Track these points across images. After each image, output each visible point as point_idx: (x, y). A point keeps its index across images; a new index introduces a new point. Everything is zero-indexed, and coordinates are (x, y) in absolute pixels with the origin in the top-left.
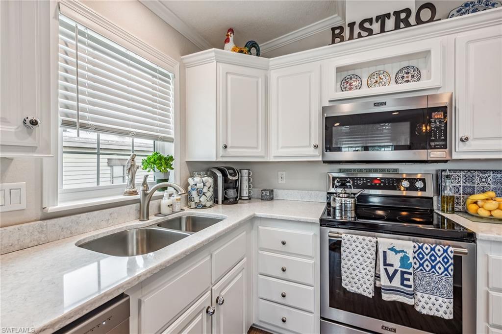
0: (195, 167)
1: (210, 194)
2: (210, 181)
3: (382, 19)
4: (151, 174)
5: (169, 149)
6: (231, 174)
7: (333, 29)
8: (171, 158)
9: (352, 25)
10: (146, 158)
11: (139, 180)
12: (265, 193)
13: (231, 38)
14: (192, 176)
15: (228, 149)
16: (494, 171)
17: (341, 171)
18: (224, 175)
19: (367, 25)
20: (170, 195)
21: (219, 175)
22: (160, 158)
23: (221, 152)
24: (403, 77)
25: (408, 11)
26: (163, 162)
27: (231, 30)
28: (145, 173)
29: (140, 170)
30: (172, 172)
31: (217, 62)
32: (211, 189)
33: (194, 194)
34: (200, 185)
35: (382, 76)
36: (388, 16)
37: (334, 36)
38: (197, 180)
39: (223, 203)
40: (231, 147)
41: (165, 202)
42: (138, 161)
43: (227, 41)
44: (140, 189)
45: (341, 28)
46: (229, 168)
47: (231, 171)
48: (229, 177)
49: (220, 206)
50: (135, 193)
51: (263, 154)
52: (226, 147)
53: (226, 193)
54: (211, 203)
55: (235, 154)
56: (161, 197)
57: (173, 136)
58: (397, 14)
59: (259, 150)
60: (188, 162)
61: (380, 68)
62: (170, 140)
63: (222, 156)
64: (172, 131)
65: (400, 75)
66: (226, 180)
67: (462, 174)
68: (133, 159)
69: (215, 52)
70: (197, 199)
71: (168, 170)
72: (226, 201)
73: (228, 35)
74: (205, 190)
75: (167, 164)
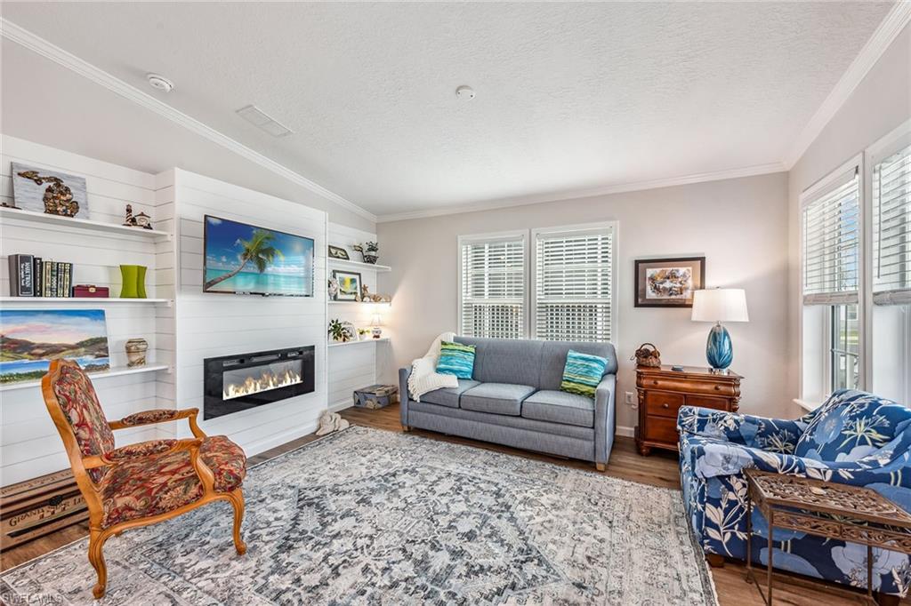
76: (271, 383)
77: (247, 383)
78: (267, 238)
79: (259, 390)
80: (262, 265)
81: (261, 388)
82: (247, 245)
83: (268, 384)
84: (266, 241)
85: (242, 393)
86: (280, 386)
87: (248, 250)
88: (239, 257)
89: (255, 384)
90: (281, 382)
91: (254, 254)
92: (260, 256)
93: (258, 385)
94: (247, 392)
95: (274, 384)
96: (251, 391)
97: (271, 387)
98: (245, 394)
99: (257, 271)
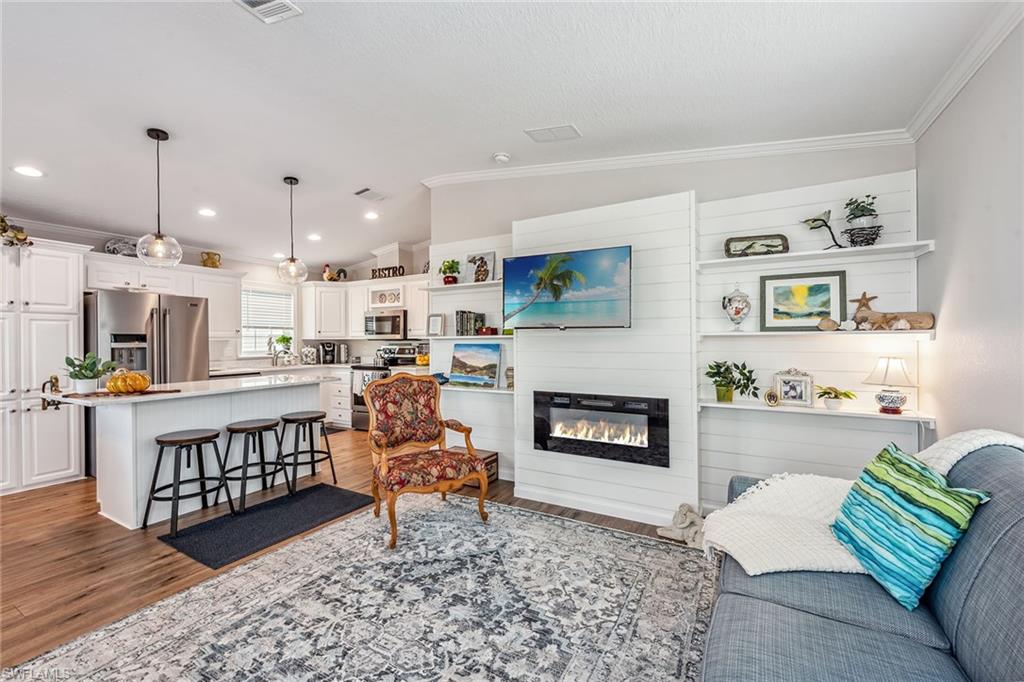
0: (307, 343)
1: (314, 357)
2: (314, 350)
3: (389, 269)
4: (280, 346)
5: (291, 334)
7: (372, 270)
8: (291, 338)
9: (379, 270)
10: (277, 338)
11: (273, 349)
13: (327, 270)
14: (304, 348)
17: (390, 345)
18: (324, 347)
19: (384, 271)
20: (289, 357)
21: (321, 347)
22: (285, 338)
23: (318, 334)
24: (395, 298)
25: (396, 268)
26: (286, 340)
27: (327, 266)
28: (277, 345)
30: (292, 345)
31: (316, 287)
32: (315, 355)
33: (304, 356)
34: (308, 352)
37: (373, 274)
38: (305, 350)
40: (324, 332)
41: (286, 359)
42: (273, 340)
43: (325, 272)
45: (376, 271)
46: (327, 343)
47: (328, 345)
48: (327, 348)
49: (322, 365)
51: (344, 335)
52: (320, 332)
53: (325, 358)
54: (315, 362)
55: (329, 336)
57: (293, 327)
58: (393, 268)
59: (342, 333)
60: (304, 340)
62: (291, 328)
63: (319, 337)
64: (293, 324)
66: (325, 351)
68: (271, 339)
70: (305, 359)
71: (289, 344)
72: (325, 362)
73: (325, 269)
74: (310, 355)
75: (288, 341)
76: (606, 434)
77: (579, 425)
78: (563, 261)
79: (590, 438)
80: (557, 292)
81: (593, 436)
82: (540, 274)
83: (603, 435)
84: (561, 264)
85: (569, 435)
86: (616, 441)
87: (541, 279)
88: (532, 288)
89: (588, 430)
90: (618, 437)
91: (548, 282)
92: (555, 283)
93: (591, 433)
94: (575, 435)
95: (609, 437)
96: (581, 436)
97: (605, 440)
98: (573, 437)
99: (552, 299)
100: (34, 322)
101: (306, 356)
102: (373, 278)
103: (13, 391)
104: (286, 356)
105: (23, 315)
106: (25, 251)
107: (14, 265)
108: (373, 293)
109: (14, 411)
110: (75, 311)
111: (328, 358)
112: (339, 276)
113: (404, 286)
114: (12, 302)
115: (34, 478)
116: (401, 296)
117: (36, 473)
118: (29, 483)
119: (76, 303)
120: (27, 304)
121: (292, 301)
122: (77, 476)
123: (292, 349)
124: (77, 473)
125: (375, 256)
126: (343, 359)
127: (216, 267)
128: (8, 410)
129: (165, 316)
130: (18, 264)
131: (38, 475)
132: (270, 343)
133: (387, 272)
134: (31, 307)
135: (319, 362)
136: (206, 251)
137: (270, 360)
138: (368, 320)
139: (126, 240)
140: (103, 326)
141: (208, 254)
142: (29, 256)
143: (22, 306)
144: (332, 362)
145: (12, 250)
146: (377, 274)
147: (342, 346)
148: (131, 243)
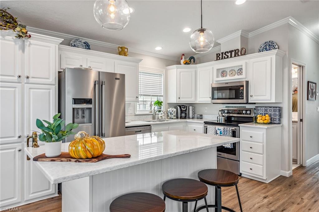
0: (171, 105)
1: (175, 114)
2: (175, 110)
3: (231, 52)
4: (156, 107)
5: (162, 99)
6: (183, 108)
7: (217, 54)
8: (162, 102)
9: (222, 53)
10: (155, 102)
11: (153, 109)
12: (198, 116)
13: (183, 58)
14: (169, 108)
15: (181, 99)
16: (274, 107)
17: (226, 107)
19: (227, 54)
20: (161, 114)
21: (179, 108)
22: (159, 102)
23: (178, 100)
24: (239, 72)
25: (238, 50)
26: (159, 103)
27: (183, 55)
28: (155, 106)
29: (153, 105)
30: (162, 107)
31: (177, 69)
32: (175, 113)
33: (169, 114)
34: (171, 111)
35: (233, 72)
36: (233, 51)
37: (217, 57)
38: (170, 110)
39: (180, 118)
40: (182, 98)
41: (160, 115)
42: (153, 103)
43: (182, 59)
44: (153, 111)
45: (220, 55)
46: (182, 106)
47: (183, 107)
48: (182, 109)
49: (179, 120)
50: (152, 112)
51: (194, 100)
52: (179, 98)
53: (181, 115)
54: (175, 118)
55: (184, 101)
56: (159, 114)
57: (163, 95)
58: (235, 50)
59: (193, 99)
60: (168, 103)
61: (233, 69)
62: (162, 96)
63: (179, 101)
64: (163, 93)
65: (238, 71)
66: (181, 110)
67: (264, 108)
68: (151, 103)
69: (176, 66)
70: (170, 116)
71: (161, 106)
72: (181, 118)
73: (182, 57)
74: (173, 113)
75: (160, 104)
100: (32, 90)
101: (171, 113)
102: (217, 60)
103: (19, 137)
104: (160, 113)
105: (26, 85)
106: (28, 42)
107: (21, 51)
108: (218, 70)
109: (20, 150)
110: (54, 83)
111: (183, 115)
112: (190, 61)
113: (246, 63)
114: (20, 76)
115: (31, 196)
116: (244, 71)
117: (32, 192)
118: (28, 199)
119: (54, 78)
120: (28, 77)
121: (163, 79)
122: (54, 194)
123: (162, 109)
124: (54, 192)
125: (220, 44)
126: (191, 116)
127: (126, 55)
128: (17, 149)
129: (102, 85)
130: (23, 51)
131: (33, 193)
132: (151, 105)
133: (229, 54)
134: (31, 80)
135: (177, 118)
136: (121, 46)
137: (152, 116)
138: (213, 89)
139: (80, 40)
140: (68, 93)
141: (121, 48)
142: (29, 46)
143: (25, 79)
144: (185, 118)
145: (20, 41)
146: (220, 57)
147: (191, 107)
148: (83, 41)
